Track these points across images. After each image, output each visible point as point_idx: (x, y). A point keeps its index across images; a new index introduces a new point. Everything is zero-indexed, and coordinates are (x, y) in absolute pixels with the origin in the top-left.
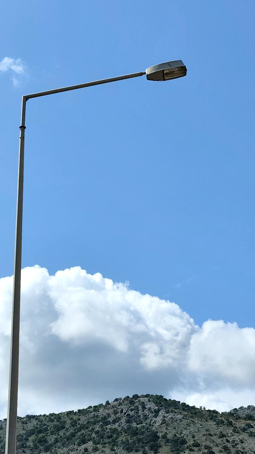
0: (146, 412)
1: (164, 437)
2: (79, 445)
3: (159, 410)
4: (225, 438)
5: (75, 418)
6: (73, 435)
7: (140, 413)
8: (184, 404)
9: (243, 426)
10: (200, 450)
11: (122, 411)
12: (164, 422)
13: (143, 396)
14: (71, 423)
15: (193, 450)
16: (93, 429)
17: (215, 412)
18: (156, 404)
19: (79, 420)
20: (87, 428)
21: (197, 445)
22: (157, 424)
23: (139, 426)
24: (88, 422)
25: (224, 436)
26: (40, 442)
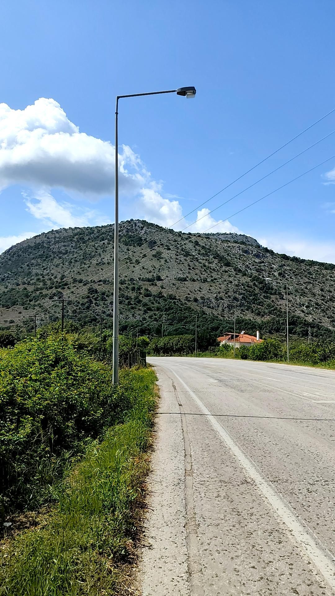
0: (137, 227)
1: (145, 240)
2: (100, 241)
3: (144, 227)
4: (176, 242)
5: (100, 229)
6: (98, 237)
7: (134, 228)
8: (157, 225)
9: (186, 237)
10: (163, 247)
11: (124, 227)
12: (145, 233)
13: (136, 220)
14: (97, 231)
15: (160, 247)
16: (108, 234)
17: (172, 230)
18: (142, 224)
19: (102, 230)
20: (105, 234)
21: (162, 245)
22: (142, 234)
23: (132, 234)
24: (106, 231)
25: (176, 241)
26: (80, 239)
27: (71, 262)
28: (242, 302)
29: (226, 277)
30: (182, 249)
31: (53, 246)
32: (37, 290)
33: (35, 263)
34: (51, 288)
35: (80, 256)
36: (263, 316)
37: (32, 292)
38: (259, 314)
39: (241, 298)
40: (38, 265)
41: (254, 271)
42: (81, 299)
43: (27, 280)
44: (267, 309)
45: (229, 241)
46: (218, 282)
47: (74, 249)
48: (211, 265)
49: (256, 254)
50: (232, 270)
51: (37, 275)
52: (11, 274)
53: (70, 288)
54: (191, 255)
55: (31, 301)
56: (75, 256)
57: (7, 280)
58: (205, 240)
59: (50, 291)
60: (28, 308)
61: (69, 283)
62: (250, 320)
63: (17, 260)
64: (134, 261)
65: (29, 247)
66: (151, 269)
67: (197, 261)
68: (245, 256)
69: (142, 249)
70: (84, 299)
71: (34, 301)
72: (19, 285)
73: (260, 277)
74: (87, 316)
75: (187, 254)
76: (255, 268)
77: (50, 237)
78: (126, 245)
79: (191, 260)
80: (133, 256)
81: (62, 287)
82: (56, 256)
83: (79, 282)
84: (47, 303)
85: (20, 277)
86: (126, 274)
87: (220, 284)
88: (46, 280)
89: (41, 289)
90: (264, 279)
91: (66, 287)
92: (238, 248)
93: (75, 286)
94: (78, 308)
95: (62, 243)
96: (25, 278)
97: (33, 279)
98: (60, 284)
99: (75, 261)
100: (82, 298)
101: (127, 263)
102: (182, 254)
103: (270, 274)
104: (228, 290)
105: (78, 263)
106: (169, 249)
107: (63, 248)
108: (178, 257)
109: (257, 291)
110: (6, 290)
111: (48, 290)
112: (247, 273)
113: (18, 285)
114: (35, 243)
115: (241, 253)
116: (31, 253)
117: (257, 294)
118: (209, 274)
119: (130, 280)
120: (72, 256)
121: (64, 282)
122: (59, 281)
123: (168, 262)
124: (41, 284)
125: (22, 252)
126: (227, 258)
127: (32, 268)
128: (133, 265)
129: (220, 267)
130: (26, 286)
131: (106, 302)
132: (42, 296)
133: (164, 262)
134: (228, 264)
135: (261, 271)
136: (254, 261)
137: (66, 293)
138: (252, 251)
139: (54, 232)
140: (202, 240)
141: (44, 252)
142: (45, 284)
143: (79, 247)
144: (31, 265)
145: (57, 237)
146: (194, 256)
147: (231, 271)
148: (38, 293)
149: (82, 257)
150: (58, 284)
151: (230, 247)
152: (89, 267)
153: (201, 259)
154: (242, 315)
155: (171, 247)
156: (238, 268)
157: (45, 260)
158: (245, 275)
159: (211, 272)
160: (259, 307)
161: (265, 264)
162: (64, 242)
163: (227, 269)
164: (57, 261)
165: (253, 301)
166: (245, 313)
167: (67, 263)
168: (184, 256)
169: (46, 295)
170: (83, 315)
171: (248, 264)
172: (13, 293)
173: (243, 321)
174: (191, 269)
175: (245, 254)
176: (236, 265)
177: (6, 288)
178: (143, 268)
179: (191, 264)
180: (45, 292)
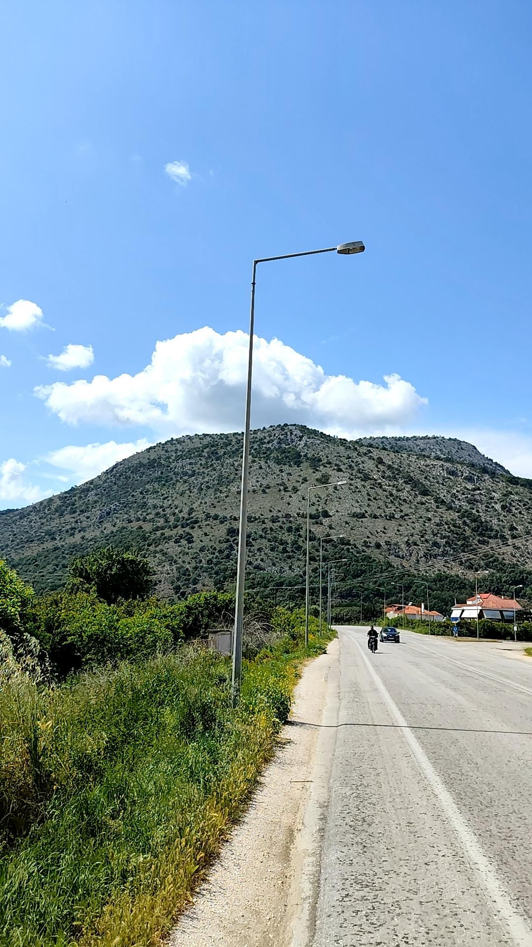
0: (293, 437)
1: (305, 456)
3: (303, 436)
7: (288, 437)
8: (322, 433)
9: (365, 451)
10: (331, 467)
11: (275, 435)
12: (306, 445)
13: (291, 425)
14: (236, 441)
15: (326, 467)
17: (345, 440)
18: (301, 431)
19: (242, 439)
21: (330, 463)
22: (301, 446)
23: (286, 447)
25: (350, 458)
26: (212, 453)
27: (202, 489)
28: (446, 549)
29: (422, 512)
30: (359, 469)
31: (174, 464)
32: (157, 529)
33: (151, 490)
34: (176, 527)
35: (213, 481)
36: (477, 570)
37: (150, 533)
38: (470, 567)
39: (444, 543)
40: (156, 492)
41: (464, 502)
42: (217, 543)
43: (141, 515)
44: (483, 560)
45: (429, 457)
46: (410, 518)
47: (203, 468)
48: (400, 493)
49: (467, 476)
50: (432, 501)
51: (155, 507)
52: (119, 506)
53: (201, 528)
54: (371, 479)
55: (149, 545)
56: (206, 480)
57: (114, 513)
58: (392, 455)
59: (175, 531)
60: (147, 556)
61: (200, 520)
62: (458, 576)
63: (126, 484)
64: (290, 489)
65: (141, 465)
66: (314, 500)
67: (381, 487)
68: (451, 479)
69: (301, 470)
70: (222, 543)
71: (153, 545)
72: (132, 522)
73: (474, 511)
74: (227, 568)
75: (366, 478)
76: (466, 497)
77: (169, 450)
78: (279, 463)
79: (372, 486)
80: (289, 480)
81: (191, 526)
82: (179, 479)
83: (213, 518)
84: (172, 548)
85: (131, 510)
86: (280, 508)
87: (413, 522)
88: (168, 516)
89: (163, 528)
90: (479, 515)
91: (196, 526)
92: (441, 468)
93: (208, 525)
94: (215, 556)
95: (188, 460)
96: (138, 511)
97: (150, 513)
98: (188, 522)
99: (206, 487)
100: (219, 542)
101: (280, 490)
102: (359, 478)
103: (489, 508)
104: (424, 532)
105: (211, 491)
106: (340, 470)
107: (189, 467)
108: (353, 482)
109: (468, 533)
110: (115, 529)
111: (171, 530)
112: (453, 505)
113: (130, 521)
114: (149, 459)
115: (446, 476)
116: (143, 473)
117: (468, 537)
118: (397, 508)
119: (286, 517)
120: (202, 479)
121: (192, 518)
122: (186, 516)
123: (338, 490)
124: (162, 520)
125: (131, 473)
126: (424, 482)
127: (146, 496)
128: (288, 494)
129: (415, 497)
130: (141, 523)
131: (252, 548)
132: (165, 538)
133: (333, 490)
134: (425, 493)
135: (475, 502)
136: (465, 488)
137: (196, 533)
138: (462, 472)
139: (174, 442)
140: (388, 455)
141: (162, 473)
142: (166, 521)
143: (211, 466)
144: (146, 492)
145: (179, 449)
146: (375, 480)
147: (429, 503)
148: (159, 533)
149: (216, 482)
150: (184, 521)
151: (429, 465)
152: (227, 496)
153: (386, 484)
154: (446, 569)
155: (342, 467)
156: (440, 498)
157: (164, 485)
158: (450, 508)
159: (400, 504)
160: (472, 556)
161: (482, 492)
162: (190, 459)
163: (423, 500)
164: (181, 487)
165: (462, 548)
166: (450, 565)
167: (195, 490)
168: (361, 480)
169: (170, 538)
170: (222, 567)
171: (455, 491)
172: (124, 534)
173: (447, 578)
174: (372, 499)
175: (451, 477)
176: (438, 494)
177: (114, 526)
178: (303, 499)
179: (372, 492)
180: (167, 532)
